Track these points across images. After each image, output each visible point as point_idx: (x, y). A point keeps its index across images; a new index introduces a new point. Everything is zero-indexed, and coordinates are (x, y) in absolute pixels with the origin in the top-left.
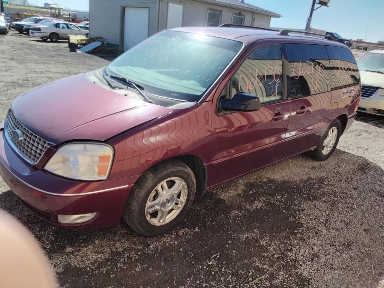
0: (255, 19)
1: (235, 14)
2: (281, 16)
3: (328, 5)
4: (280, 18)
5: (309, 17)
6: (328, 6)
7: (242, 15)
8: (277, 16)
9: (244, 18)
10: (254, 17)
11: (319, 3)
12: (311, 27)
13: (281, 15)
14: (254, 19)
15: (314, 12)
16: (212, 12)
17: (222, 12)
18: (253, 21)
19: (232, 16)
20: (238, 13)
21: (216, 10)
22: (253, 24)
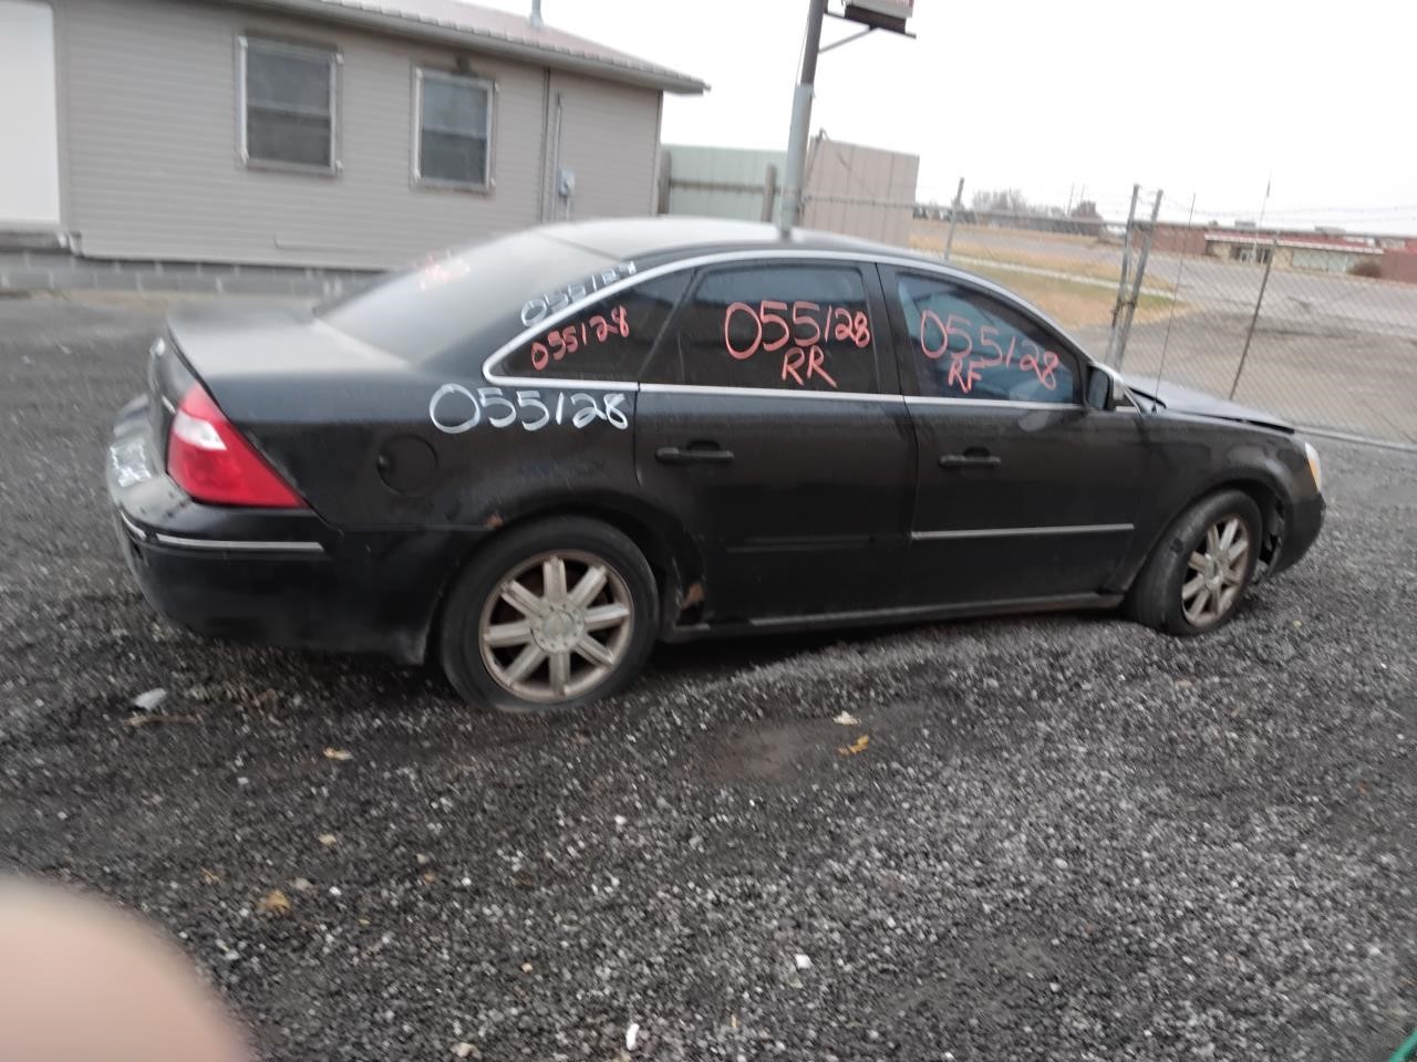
0: (565, 99)
1: (426, 66)
2: (708, 89)
3: (908, 28)
4: (705, 92)
6: (914, 36)
7: (475, 75)
8: (692, 88)
9: (497, 92)
10: (554, 90)
11: (847, 17)
13: (707, 81)
14: (559, 96)
15: (820, 57)
16: (267, 47)
17: (334, 49)
18: (552, 106)
19: (412, 77)
20: (449, 61)
21: (292, 41)
22: (555, 121)
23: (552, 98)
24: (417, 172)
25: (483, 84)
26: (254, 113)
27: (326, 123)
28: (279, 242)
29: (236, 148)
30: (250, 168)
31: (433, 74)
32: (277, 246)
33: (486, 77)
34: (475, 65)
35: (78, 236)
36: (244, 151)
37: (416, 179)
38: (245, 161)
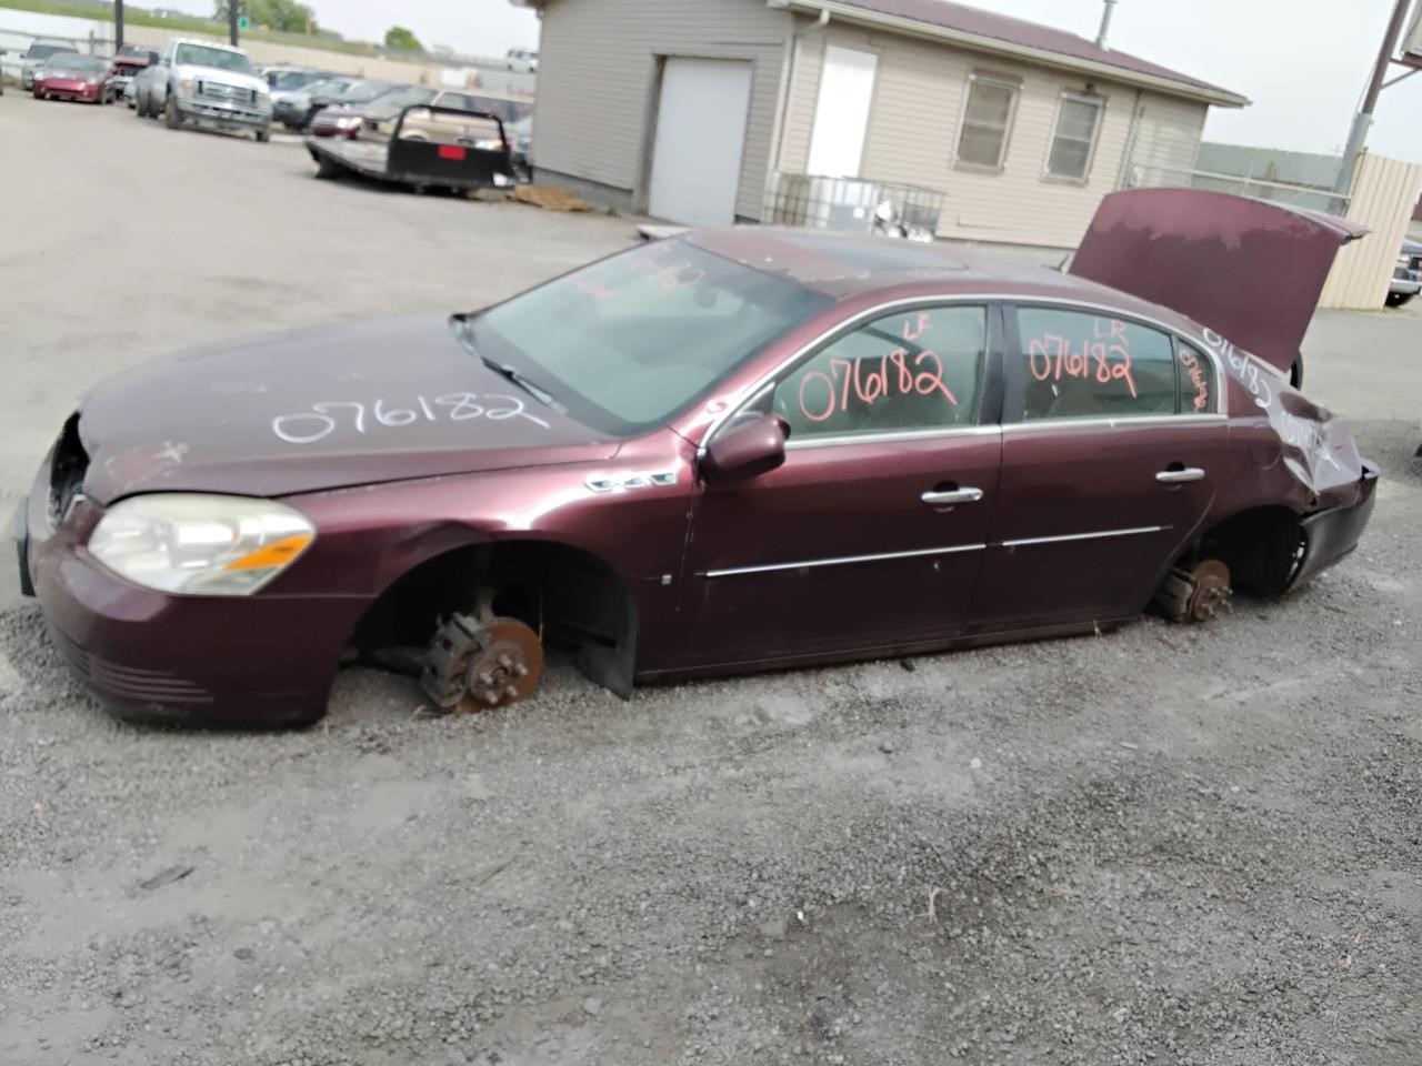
0: (1146, 112)
1: (1068, 89)
2: (1249, 103)
4: (1246, 108)
5: (1360, 110)
7: (1096, 96)
8: (1236, 102)
9: (1104, 107)
10: (1140, 107)
11: (1403, 63)
12: (1366, 149)
13: (1250, 99)
14: (1143, 110)
15: (1383, 95)
16: (986, 80)
17: (1019, 80)
18: (1137, 116)
19: (1058, 98)
20: (1081, 86)
21: (999, 75)
23: (1138, 111)
24: (1047, 170)
25: (1099, 102)
26: (967, 129)
27: (1002, 135)
28: (962, 222)
29: (952, 153)
30: (957, 168)
31: (1071, 96)
32: (959, 225)
33: (1103, 97)
34: (1099, 89)
36: (955, 156)
37: (1044, 175)
38: (954, 163)
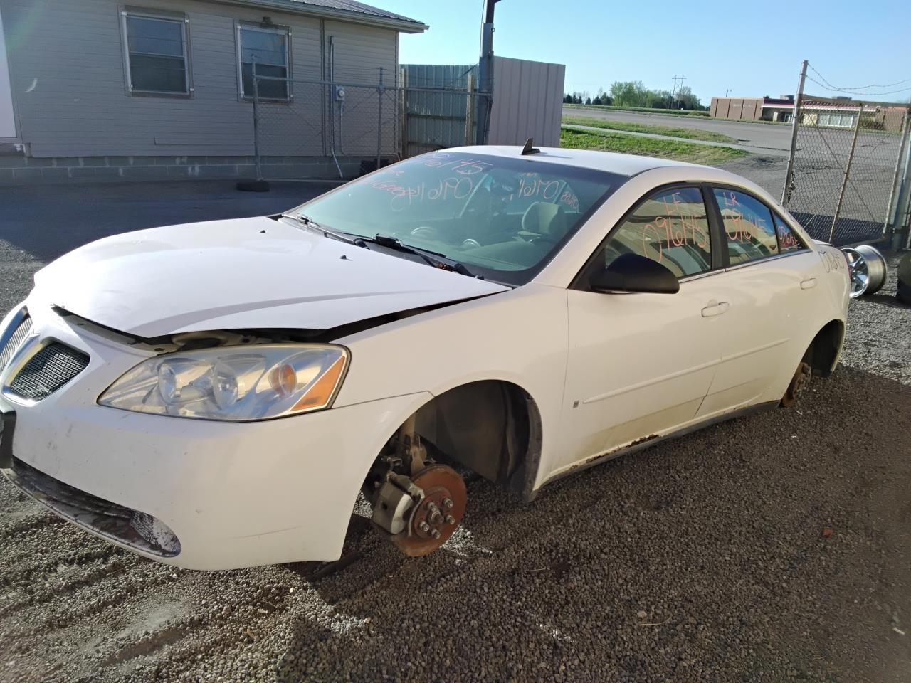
1: (242, 22)
2: (427, 28)
4: (425, 32)
5: (484, 21)
7: (276, 27)
9: (289, 36)
10: (327, 33)
13: (427, 24)
16: (142, 16)
17: (183, 14)
18: (326, 43)
19: (235, 30)
20: (257, 17)
21: (157, 11)
22: (329, 54)
23: (327, 39)
24: (243, 93)
25: (283, 32)
27: (182, 62)
28: (157, 141)
29: (125, 82)
30: (134, 94)
31: (247, 28)
32: (158, 144)
33: (283, 28)
34: (275, 19)
35: (29, 145)
36: (130, 85)
37: (242, 96)
38: (130, 90)
